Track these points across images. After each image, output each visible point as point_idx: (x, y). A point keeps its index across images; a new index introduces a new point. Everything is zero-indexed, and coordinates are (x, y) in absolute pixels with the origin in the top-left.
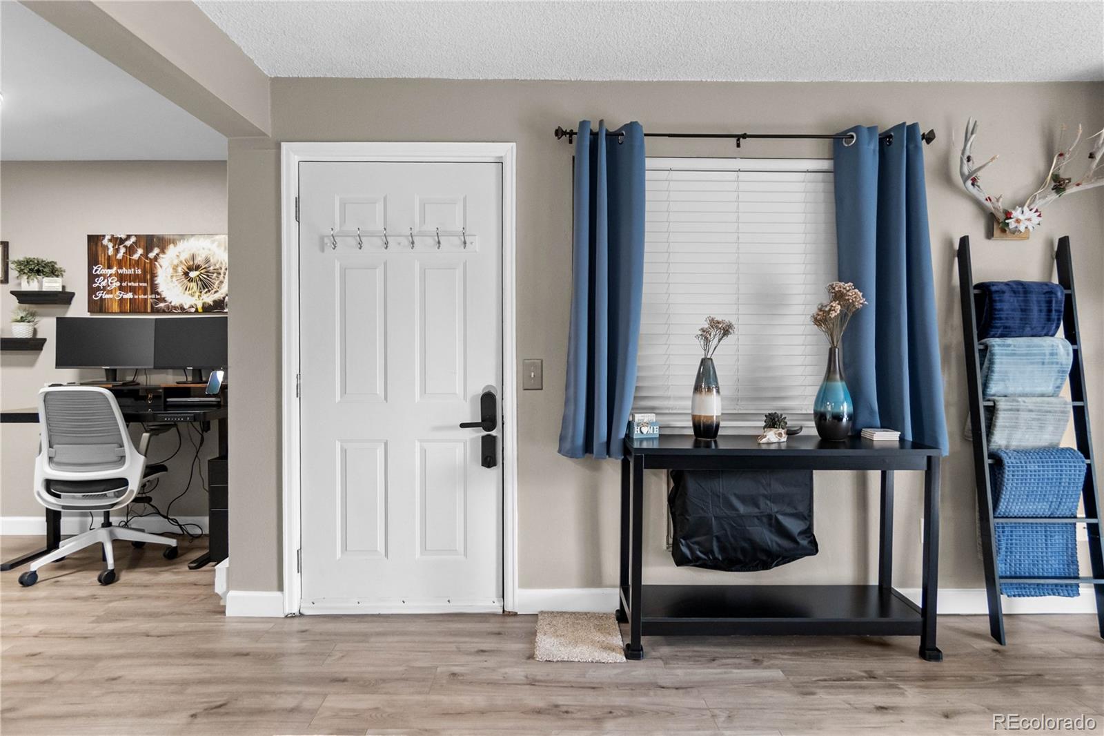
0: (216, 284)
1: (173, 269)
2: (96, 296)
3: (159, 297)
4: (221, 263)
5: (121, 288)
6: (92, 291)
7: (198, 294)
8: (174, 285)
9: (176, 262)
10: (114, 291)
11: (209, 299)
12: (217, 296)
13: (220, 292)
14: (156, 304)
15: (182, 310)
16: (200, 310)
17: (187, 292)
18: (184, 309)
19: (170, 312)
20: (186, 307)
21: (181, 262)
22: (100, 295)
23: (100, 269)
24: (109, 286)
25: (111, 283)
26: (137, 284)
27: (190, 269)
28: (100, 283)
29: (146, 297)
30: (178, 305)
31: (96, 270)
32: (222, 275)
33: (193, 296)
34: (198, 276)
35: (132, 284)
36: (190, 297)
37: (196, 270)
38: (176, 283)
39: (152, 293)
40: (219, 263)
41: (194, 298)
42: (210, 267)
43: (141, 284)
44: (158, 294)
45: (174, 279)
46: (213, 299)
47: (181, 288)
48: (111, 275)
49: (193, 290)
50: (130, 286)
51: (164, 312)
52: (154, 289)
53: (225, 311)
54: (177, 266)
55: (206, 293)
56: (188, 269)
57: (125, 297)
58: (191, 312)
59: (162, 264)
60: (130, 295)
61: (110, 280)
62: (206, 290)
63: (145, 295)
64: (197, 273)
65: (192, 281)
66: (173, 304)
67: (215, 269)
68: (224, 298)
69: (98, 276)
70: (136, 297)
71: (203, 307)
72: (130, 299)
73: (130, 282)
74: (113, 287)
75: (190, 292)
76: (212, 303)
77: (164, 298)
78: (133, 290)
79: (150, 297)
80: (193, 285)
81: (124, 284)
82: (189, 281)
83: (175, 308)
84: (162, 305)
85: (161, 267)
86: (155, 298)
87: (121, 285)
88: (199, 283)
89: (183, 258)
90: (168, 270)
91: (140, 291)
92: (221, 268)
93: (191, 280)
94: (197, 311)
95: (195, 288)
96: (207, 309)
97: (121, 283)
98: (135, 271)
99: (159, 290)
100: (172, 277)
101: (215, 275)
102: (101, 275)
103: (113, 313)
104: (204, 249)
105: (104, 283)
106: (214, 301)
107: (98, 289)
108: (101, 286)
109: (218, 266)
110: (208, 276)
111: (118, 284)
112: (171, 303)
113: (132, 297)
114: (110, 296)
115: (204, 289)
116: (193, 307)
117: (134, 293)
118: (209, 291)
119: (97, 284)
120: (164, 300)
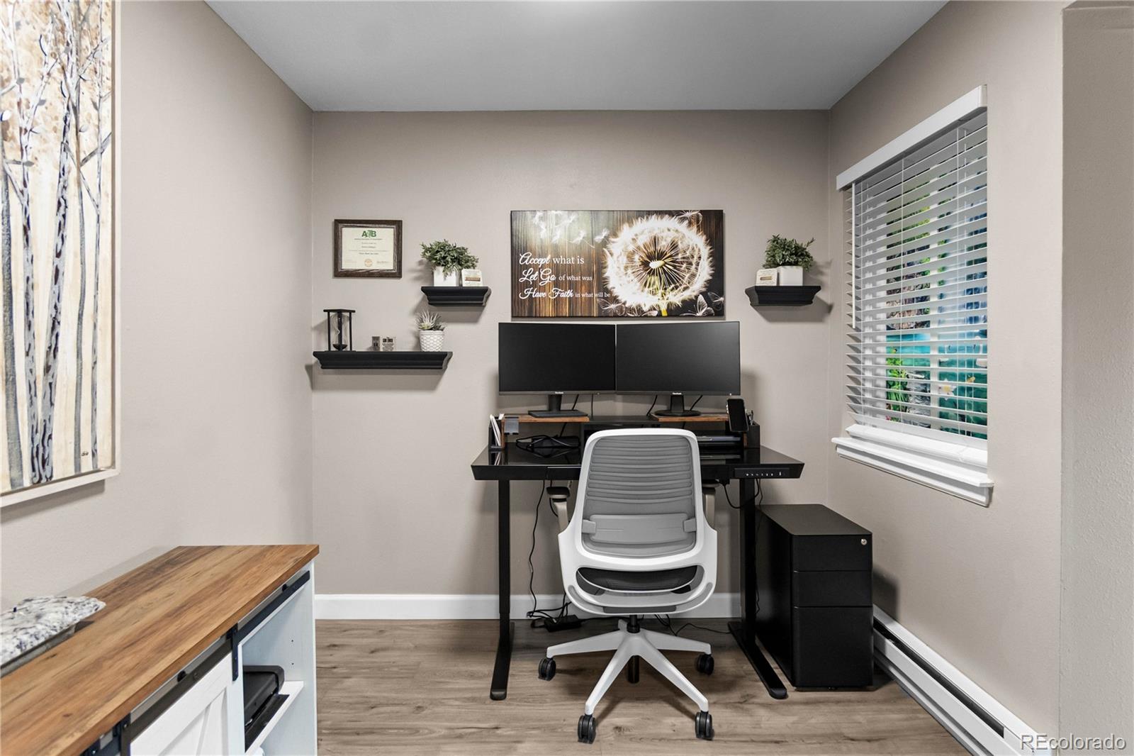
0: (686, 278)
1: (628, 257)
2: (524, 295)
3: (608, 295)
4: (693, 249)
5: (557, 284)
6: (517, 287)
7: (661, 291)
8: (630, 279)
9: (631, 248)
10: (547, 288)
11: (676, 298)
12: (687, 295)
13: (691, 288)
14: (605, 305)
15: (641, 313)
16: (664, 314)
17: (646, 289)
18: (643, 312)
19: (623, 316)
20: (645, 309)
21: (639, 248)
22: (529, 293)
23: (528, 257)
24: (541, 280)
25: (544, 277)
26: (578, 279)
27: (651, 257)
28: (529, 277)
29: (591, 295)
30: (634, 306)
31: (524, 259)
32: (694, 266)
33: (654, 294)
34: (661, 267)
35: (573, 278)
36: (650, 296)
37: (659, 258)
38: (632, 277)
39: (599, 291)
40: (690, 248)
41: (656, 298)
42: (677, 254)
43: (584, 278)
44: (607, 291)
45: (630, 271)
46: (681, 298)
47: (638, 284)
48: (543, 267)
49: (655, 287)
50: (570, 281)
51: (616, 317)
52: (602, 285)
53: (698, 314)
54: (633, 253)
55: (672, 290)
56: (648, 257)
57: (563, 295)
58: (652, 317)
59: (613, 251)
60: (569, 294)
61: (542, 273)
62: (673, 286)
63: (589, 293)
64: (660, 263)
65: (653, 274)
66: (627, 305)
67: (684, 258)
68: (697, 297)
69: (527, 267)
70: (578, 295)
71: (669, 310)
72: (570, 298)
73: (570, 275)
74: (546, 282)
75: (651, 289)
76: (680, 304)
77: (616, 297)
78: (572, 286)
79: (596, 295)
80: (655, 279)
81: (562, 278)
82: (649, 273)
83: (631, 310)
84: (613, 306)
85: (611, 254)
86: (604, 298)
87: (557, 279)
88: (663, 276)
89: (640, 243)
90: (620, 259)
91: (583, 288)
92: (693, 257)
93: (652, 272)
94: (660, 315)
95: (657, 283)
96: (674, 312)
97: (558, 277)
98: (576, 261)
99: (610, 286)
100: (626, 268)
101: (684, 265)
102: (530, 266)
103: (540, 317)
104: (669, 230)
105: (534, 277)
106: (684, 302)
107: (527, 284)
108: (530, 280)
109: (688, 254)
110: (675, 267)
111: (553, 278)
112: (624, 303)
113: (571, 295)
114: (543, 295)
115: (670, 284)
116: (655, 309)
117: (575, 291)
118: (677, 287)
119: (525, 279)
120: (615, 300)
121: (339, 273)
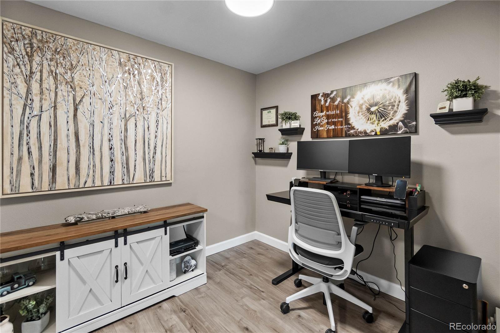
0: (391, 114)
1: (359, 107)
2: (315, 129)
3: (350, 126)
4: (395, 98)
5: (328, 123)
6: (313, 126)
7: (377, 122)
8: (360, 117)
9: (361, 102)
10: (324, 125)
11: (385, 125)
12: (392, 123)
13: (394, 119)
14: (349, 131)
15: (366, 134)
16: (378, 133)
17: (369, 122)
18: (367, 133)
19: (357, 136)
20: (368, 132)
21: (365, 102)
22: (317, 128)
23: (317, 113)
24: (321, 122)
25: (323, 121)
26: (336, 120)
27: (371, 106)
28: (317, 122)
29: (342, 127)
30: (363, 131)
31: (315, 114)
32: (396, 107)
33: (373, 123)
34: (377, 110)
35: (334, 120)
36: (371, 125)
37: (376, 105)
38: (362, 116)
39: (345, 125)
40: (394, 97)
41: (374, 125)
42: (386, 102)
43: (339, 120)
44: (349, 124)
45: (360, 114)
46: (388, 125)
47: (365, 120)
48: (322, 116)
49: (373, 120)
50: (333, 121)
51: (353, 136)
52: (347, 122)
53: (398, 133)
54: (362, 105)
55: (383, 121)
56: (370, 105)
57: (330, 128)
58: (372, 135)
59: (352, 105)
60: (333, 127)
61: (322, 119)
62: (383, 118)
63: (341, 126)
64: (377, 107)
65: (373, 113)
66: (359, 130)
67: (390, 103)
68: (398, 123)
69: (316, 117)
70: (336, 127)
71: (380, 131)
72: (333, 129)
73: (333, 119)
74: (324, 123)
75: (371, 121)
76: (387, 128)
77: (353, 127)
78: (334, 123)
79: (344, 127)
80: (374, 116)
81: (330, 121)
82: (370, 114)
83: (361, 132)
84: (352, 131)
85: (351, 107)
86: (348, 128)
87: (328, 121)
88: (378, 114)
89: (366, 99)
90: (356, 108)
91: (339, 124)
92: (395, 102)
93: (372, 113)
94: (376, 134)
95: (375, 118)
96: (384, 132)
97: (328, 120)
98: (336, 112)
99: (350, 122)
100: (359, 112)
101: (390, 107)
102: (318, 117)
103: (323, 138)
104: (381, 90)
105: (319, 121)
106: (389, 126)
107: (316, 125)
108: (317, 123)
109: (392, 100)
110: (384, 109)
111: (326, 121)
112: (358, 130)
113: (334, 128)
114: (322, 128)
115: (382, 118)
116: (373, 131)
117: (335, 126)
118: (386, 119)
119: (316, 122)
120: (353, 128)
121: (263, 126)
